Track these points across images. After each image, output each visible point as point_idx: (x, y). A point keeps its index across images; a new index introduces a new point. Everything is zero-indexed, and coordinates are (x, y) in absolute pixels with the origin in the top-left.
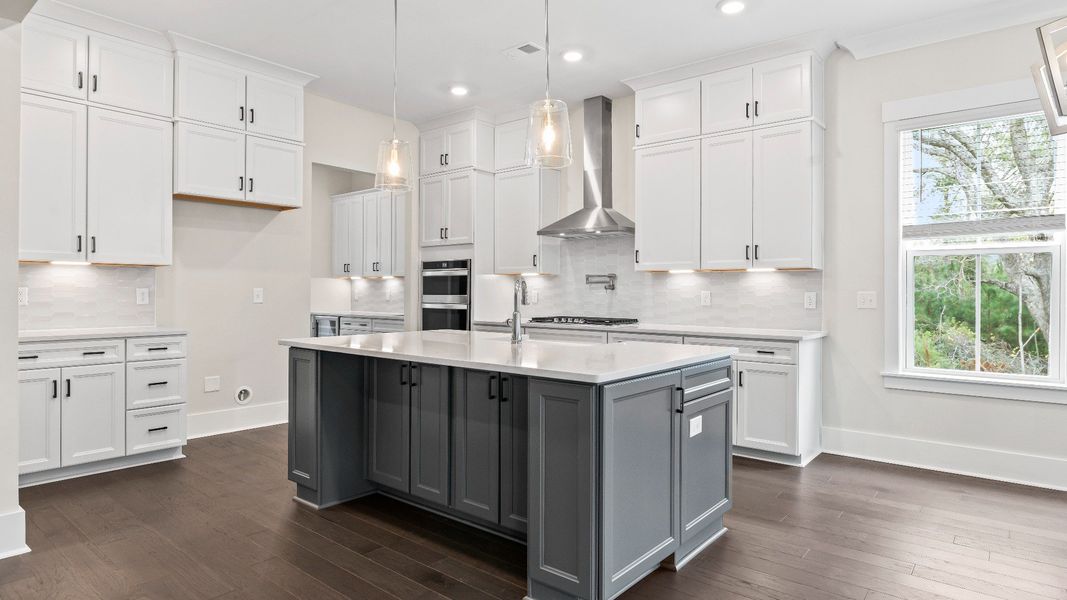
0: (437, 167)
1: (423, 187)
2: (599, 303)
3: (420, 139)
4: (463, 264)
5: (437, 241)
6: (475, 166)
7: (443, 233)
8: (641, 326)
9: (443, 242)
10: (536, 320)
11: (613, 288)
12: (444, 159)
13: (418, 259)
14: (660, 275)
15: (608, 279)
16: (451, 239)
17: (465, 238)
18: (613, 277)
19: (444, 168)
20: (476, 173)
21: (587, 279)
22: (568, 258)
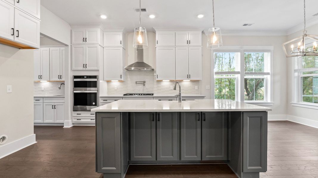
0: (81, 42)
1: (73, 49)
2: (140, 89)
3: (71, 30)
4: (95, 77)
5: (82, 68)
6: (100, 44)
7: (85, 66)
8: (154, 95)
9: (84, 69)
10: (124, 95)
11: (144, 85)
12: (85, 40)
13: (71, 74)
14: (159, 81)
15: (143, 82)
16: (88, 68)
17: (96, 68)
18: (144, 82)
19: (84, 43)
20: (100, 46)
21: (136, 83)
22: (128, 76)
